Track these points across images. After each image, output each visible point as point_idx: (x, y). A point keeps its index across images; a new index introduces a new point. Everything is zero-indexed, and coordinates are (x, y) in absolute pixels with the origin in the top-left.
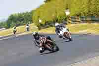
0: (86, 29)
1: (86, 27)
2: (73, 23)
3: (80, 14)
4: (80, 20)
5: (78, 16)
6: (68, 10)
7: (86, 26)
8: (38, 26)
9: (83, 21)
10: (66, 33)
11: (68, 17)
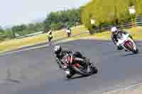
6: (133, 7)
10: (128, 42)
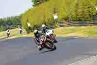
0: (73, 32)
1: (73, 31)
2: (61, 26)
3: (68, 18)
4: (67, 23)
5: (66, 20)
7: (73, 29)
8: (26, 30)
9: (70, 25)
11: (56, 20)
